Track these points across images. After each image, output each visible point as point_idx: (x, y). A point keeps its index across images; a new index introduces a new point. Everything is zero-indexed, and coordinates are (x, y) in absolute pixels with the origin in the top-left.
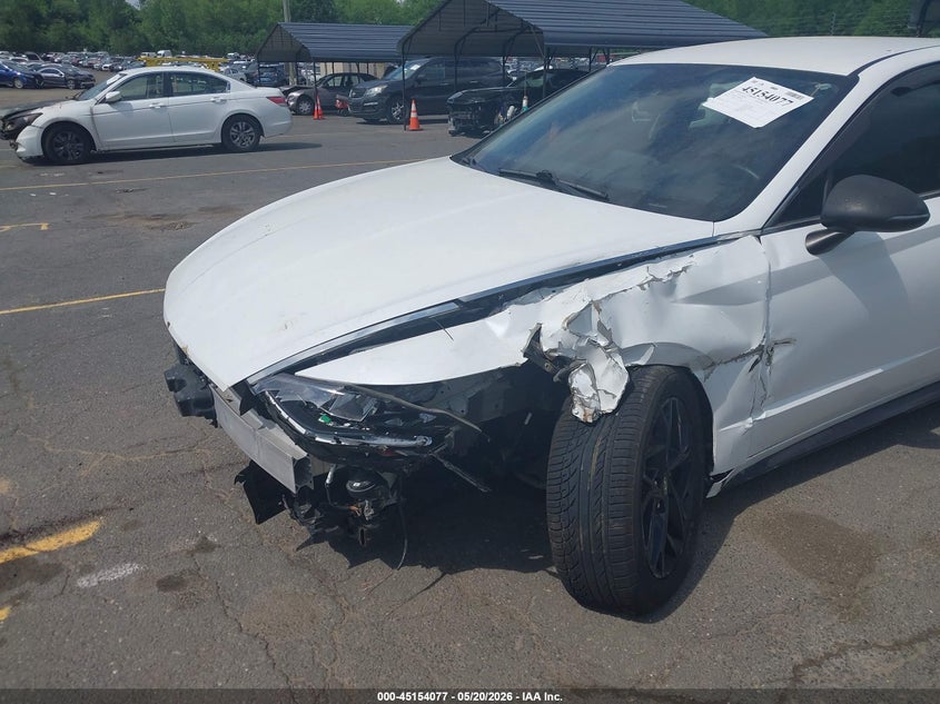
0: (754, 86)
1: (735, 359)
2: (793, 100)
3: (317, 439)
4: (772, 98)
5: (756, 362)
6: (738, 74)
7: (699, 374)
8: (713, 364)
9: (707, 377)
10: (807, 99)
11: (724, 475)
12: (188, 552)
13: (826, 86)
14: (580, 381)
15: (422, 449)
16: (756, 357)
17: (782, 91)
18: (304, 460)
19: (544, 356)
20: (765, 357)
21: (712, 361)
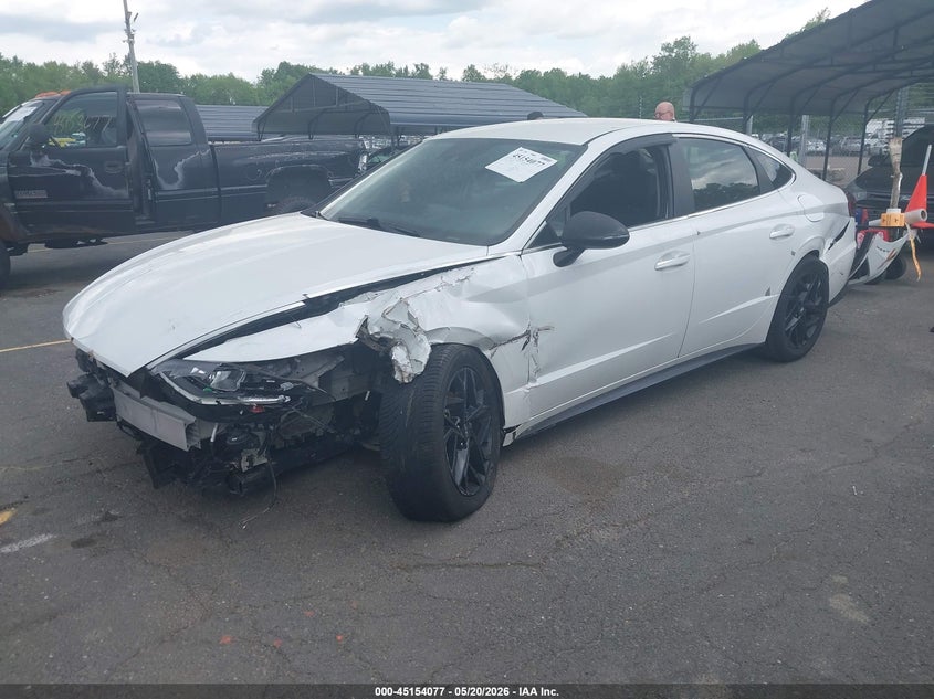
0: (520, 153)
1: (511, 341)
2: (543, 163)
3: (204, 403)
4: (532, 162)
5: (526, 343)
6: (511, 145)
7: (487, 353)
8: (495, 345)
9: (492, 355)
10: (554, 161)
11: (513, 429)
12: (94, 523)
13: (567, 152)
14: (398, 354)
15: (284, 404)
16: (525, 339)
17: (539, 156)
18: (192, 425)
19: (371, 338)
20: (532, 340)
21: (494, 343)
